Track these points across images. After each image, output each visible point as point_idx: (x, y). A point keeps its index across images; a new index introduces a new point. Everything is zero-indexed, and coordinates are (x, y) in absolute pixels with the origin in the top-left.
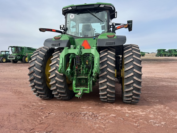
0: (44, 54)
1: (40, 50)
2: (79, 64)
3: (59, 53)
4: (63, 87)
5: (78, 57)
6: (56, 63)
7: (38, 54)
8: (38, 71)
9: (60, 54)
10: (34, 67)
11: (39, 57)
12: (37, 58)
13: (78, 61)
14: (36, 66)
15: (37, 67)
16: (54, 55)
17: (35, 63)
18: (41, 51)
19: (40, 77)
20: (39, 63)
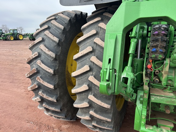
0: (62, 27)
1: (53, 17)
2: (161, 56)
3: (98, 22)
4: (109, 120)
5: (158, 35)
6: (91, 52)
7: (48, 28)
8: (48, 70)
9: (102, 25)
10: (38, 62)
11: (50, 36)
12: (45, 37)
13: (156, 46)
14: (43, 57)
15: (45, 61)
16: (85, 29)
17: (40, 51)
18: (55, 19)
19: (51, 87)
20: (50, 50)
